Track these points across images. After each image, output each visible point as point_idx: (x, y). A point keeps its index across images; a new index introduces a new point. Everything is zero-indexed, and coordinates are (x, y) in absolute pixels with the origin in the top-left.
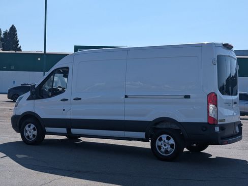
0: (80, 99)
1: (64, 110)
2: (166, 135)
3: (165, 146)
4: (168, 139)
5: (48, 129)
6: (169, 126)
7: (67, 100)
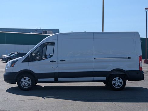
0: (65, 61)
1: (53, 67)
2: (118, 78)
3: (118, 83)
4: (119, 79)
5: (40, 80)
6: (116, 73)
7: (55, 61)
